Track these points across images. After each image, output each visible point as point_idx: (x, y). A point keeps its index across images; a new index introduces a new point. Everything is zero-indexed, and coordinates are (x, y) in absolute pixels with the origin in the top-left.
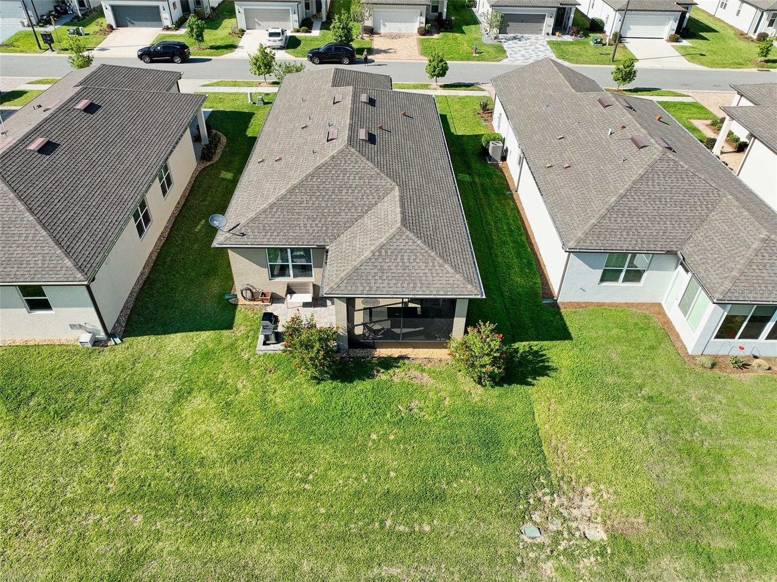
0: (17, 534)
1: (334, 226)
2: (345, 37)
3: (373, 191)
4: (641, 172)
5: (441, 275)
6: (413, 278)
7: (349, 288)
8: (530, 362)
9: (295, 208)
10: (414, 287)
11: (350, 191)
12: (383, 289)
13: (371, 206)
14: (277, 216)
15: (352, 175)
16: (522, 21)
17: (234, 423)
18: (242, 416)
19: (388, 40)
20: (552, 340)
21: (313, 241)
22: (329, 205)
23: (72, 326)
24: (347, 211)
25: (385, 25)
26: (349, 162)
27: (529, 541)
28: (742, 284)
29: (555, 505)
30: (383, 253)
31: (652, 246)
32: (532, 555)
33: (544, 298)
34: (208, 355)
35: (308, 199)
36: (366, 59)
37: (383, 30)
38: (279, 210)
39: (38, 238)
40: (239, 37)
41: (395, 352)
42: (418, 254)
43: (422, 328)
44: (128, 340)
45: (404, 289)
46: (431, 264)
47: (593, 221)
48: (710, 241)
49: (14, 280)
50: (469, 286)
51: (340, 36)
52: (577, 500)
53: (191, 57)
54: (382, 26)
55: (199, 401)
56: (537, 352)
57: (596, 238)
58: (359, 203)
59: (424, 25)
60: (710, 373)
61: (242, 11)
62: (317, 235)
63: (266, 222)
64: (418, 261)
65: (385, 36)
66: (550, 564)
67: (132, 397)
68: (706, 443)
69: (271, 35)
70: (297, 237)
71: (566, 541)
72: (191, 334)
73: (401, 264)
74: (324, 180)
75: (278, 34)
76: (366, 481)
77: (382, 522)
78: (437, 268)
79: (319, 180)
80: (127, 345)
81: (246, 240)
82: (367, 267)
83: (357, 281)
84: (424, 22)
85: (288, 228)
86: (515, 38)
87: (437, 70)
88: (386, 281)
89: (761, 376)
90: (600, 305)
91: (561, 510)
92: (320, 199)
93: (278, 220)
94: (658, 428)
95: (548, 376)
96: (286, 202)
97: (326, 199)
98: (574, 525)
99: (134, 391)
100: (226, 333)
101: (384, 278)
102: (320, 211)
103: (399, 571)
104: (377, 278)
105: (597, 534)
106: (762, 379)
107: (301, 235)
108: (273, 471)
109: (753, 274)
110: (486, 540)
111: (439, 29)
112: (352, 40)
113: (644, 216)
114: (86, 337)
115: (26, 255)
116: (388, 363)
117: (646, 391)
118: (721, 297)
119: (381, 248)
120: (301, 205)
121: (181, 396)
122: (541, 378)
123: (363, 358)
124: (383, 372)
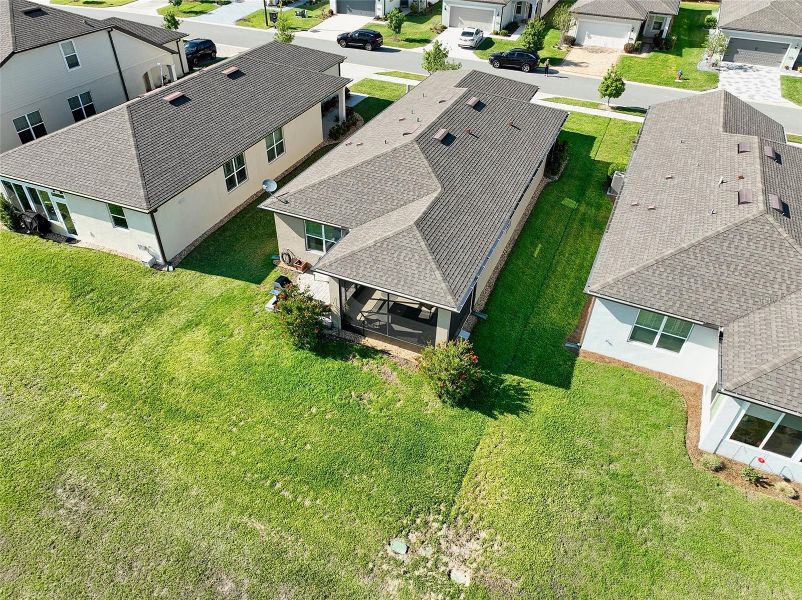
1: (366, 212)
2: (533, 43)
3: (416, 188)
5: (427, 279)
6: (400, 275)
7: (339, 269)
9: (340, 189)
10: (397, 284)
11: (396, 184)
12: (368, 278)
13: (408, 201)
14: (321, 193)
15: (405, 169)
16: (756, 49)
17: (212, 359)
18: (221, 358)
19: (587, 53)
20: (546, 383)
21: (341, 221)
22: (370, 193)
23: (140, 246)
24: (383, 201)
25: (590, 37)
26: (407, 157)
27: (391, 554)
28: (769, 382)
29: (439, 534)
30: (385, 246)
31: (690, 313)
32: (385, 567)
33: (569, 341)
34: (228, 300)
35: (355, 184)
36: (547, 68)
37: (587, 42)
38: (326, 188)
39: (131, 169)
40: (438, 33)
41: (379, 345)
42: (416, 254)
43: (421, 332)
44: (179, 270)
45: (387, 283)
46: (423, 266)
47: (633, 269)
49: (102, 197)
50: (450, 297)
51: (529, 42)
52: (463, 540)
53: (382, 46)
54: (586, 38)
55: (200, 334)
56: (523, 389)
57: (626, 288)
58: (398, 196)
59: (633, 42)
60: (710, 475)
61: (448, 9)
62: (347, 217)
63: (310, 196)
64: (413, 260)
65: (586, 49)
66: (396, 582)
67: (155, 315)
68: (649, 544)
69: (464, 34)
70: (329, 215)
71: (425, 569)
72: (228, 279)
73: (395, 259)
74: (377, 169)
75: (471, 34)
77: (274, 483)
78: (428, 272)
79: (373, 168)
80: (176, 273)
81: (287, 207)
82: (364, 255)
83: (349, 265)
84: (635, 39)
85: (325, 206)
86: (740, 68)
87: (609, 89)
88: (374, 272)
90: (626, 365)
91: (442, 541)
92: (365, 186)
93: (321, 196)
94: (603, 508)
95: (518, 416)
96: (335, 182)
97: (370, 187)
98: (445, 559)
99: (160, 311)
100: (253, 286)
101: (375, 268)
102: (360, 196)
103: (263, 527)
104: (368, 266)
105: (462, 577)
107: (334, 214)
108: (216, 408)
109: (790, 375)
110: (353, 537)
111: (653, 48)
112: (542, 49)
114: (148, 258)
115: (118, 180)
116: (367, 353)
117: (615, 467)
118: (732, 388)
119: (385, 240)
120: (347, 187)
121: (190, 325)
122: (509, 415)
123: (349, 341)
124: (358, 359)
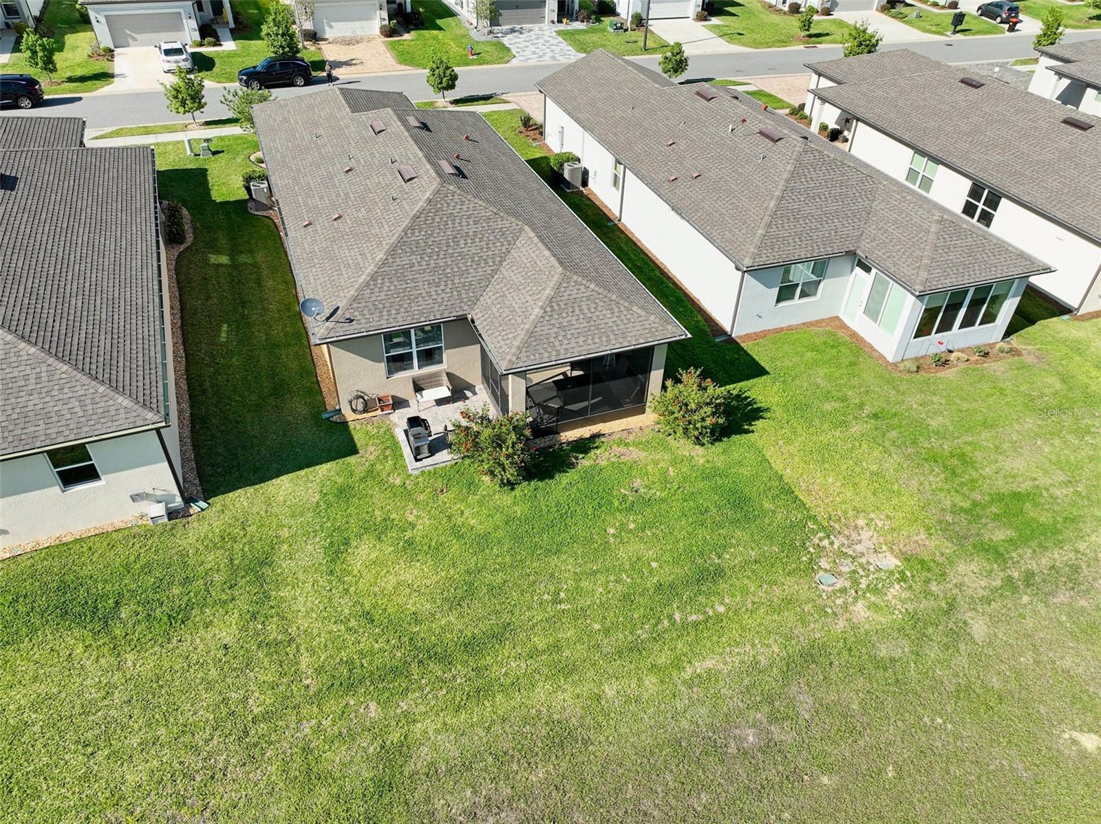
0: (212, 778)
1: (467, 288)
2: (288, 47)
3: (498, 237)
4: (789, 168)
5: (632, 320)
6: (603, 330)
7: (532, 357)
8: (737, 408)
9: (406, 274)
10: (609, 341)
11: (469, 241)
12: (573, 350)
13: (503, 255)
14: (386, 289)
15: (464, 220)
16: (517, 8)
17: (430, 563)
18: (437, 551)
19: (342, 47)
20: (748, 379)
21: (447, 312)
22: (449, 263)
23: (134, 498)
24: (475, 266)
25: (331, 27)
26: (453, 204)
27: (830, 589)
28: (936, 271)
29: (836, 546)
30: (556, 308)
31: (829, 249)
32: (839, 602)
33: (715, 336)
34: (344, 493)
35: (419, 260)
36: (329, 75)
37: (329, 34)
38: (386, 280)
40: (108, 60)
41: (585, 432)
42: (597, 301)
43: (600, 398)
44: (218, 501)
45: (597, 345)
46: (616, 310)
47: (760, 231)
48: (885, 233)
50: (669, 327)
51: (281, 46)
52: (854, 535)
54: (327, 28)
55: (363, 552)
56: (738, 396)
57: (770, 251)
58: (487, 254)
59: (386, 22)
60: (917, 377)
61: (102, 20)
62: (449, 303)
63: (374, 298)
64: (600, 309)
65: (335, 42)
66: (860, 604)
67: (267, 570)
68: (945, 447)
69: (168, 52)
70: (425, 311)
71: (864, 578)
72: (302, 472)
73: (582, 316)
74: (429, 232)
75: (178, 51)
76: (628, 580)
77: (670, 617)
78: (625, 313)
79: (423, 233)
80: (219, 507)
81: (357, 326)
82: (543, 328)
83: (538, 347)
84: (387, 18)
85: (408, 302)
86: (513, 31)
87: (445, 79)
88: (573, 340)
89: (964, 369)
90: (779, 331)
91: (844, 550)
92: (435, 257)
93: (389, 293)
94: (896, 444)
95: (763, 418)
96: (391, 268)
97: (441, 256)
98: (863, 560)
99: (266, 561)
100: (352, 460)
101: (569, 336)
102: (441, 272)
103: (714, 662)
104: (560, 338)
105: (890, 562)
106: (965, 371)
107: (429, 307)
109: (942, 259)
110: (788, 602)
112: (298, 51)
113: (810, 218)
114: (159, 510)
117: (867, 410)
118: (922, 289)
119: (551, 301)
120: (413, 269)
121: (338, 550)
122: (757, 422)
123: (550, 447)
124: (583, 458)
